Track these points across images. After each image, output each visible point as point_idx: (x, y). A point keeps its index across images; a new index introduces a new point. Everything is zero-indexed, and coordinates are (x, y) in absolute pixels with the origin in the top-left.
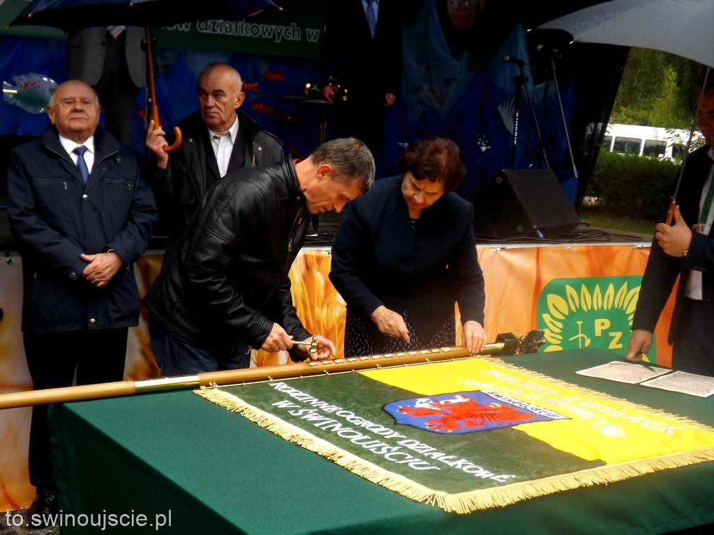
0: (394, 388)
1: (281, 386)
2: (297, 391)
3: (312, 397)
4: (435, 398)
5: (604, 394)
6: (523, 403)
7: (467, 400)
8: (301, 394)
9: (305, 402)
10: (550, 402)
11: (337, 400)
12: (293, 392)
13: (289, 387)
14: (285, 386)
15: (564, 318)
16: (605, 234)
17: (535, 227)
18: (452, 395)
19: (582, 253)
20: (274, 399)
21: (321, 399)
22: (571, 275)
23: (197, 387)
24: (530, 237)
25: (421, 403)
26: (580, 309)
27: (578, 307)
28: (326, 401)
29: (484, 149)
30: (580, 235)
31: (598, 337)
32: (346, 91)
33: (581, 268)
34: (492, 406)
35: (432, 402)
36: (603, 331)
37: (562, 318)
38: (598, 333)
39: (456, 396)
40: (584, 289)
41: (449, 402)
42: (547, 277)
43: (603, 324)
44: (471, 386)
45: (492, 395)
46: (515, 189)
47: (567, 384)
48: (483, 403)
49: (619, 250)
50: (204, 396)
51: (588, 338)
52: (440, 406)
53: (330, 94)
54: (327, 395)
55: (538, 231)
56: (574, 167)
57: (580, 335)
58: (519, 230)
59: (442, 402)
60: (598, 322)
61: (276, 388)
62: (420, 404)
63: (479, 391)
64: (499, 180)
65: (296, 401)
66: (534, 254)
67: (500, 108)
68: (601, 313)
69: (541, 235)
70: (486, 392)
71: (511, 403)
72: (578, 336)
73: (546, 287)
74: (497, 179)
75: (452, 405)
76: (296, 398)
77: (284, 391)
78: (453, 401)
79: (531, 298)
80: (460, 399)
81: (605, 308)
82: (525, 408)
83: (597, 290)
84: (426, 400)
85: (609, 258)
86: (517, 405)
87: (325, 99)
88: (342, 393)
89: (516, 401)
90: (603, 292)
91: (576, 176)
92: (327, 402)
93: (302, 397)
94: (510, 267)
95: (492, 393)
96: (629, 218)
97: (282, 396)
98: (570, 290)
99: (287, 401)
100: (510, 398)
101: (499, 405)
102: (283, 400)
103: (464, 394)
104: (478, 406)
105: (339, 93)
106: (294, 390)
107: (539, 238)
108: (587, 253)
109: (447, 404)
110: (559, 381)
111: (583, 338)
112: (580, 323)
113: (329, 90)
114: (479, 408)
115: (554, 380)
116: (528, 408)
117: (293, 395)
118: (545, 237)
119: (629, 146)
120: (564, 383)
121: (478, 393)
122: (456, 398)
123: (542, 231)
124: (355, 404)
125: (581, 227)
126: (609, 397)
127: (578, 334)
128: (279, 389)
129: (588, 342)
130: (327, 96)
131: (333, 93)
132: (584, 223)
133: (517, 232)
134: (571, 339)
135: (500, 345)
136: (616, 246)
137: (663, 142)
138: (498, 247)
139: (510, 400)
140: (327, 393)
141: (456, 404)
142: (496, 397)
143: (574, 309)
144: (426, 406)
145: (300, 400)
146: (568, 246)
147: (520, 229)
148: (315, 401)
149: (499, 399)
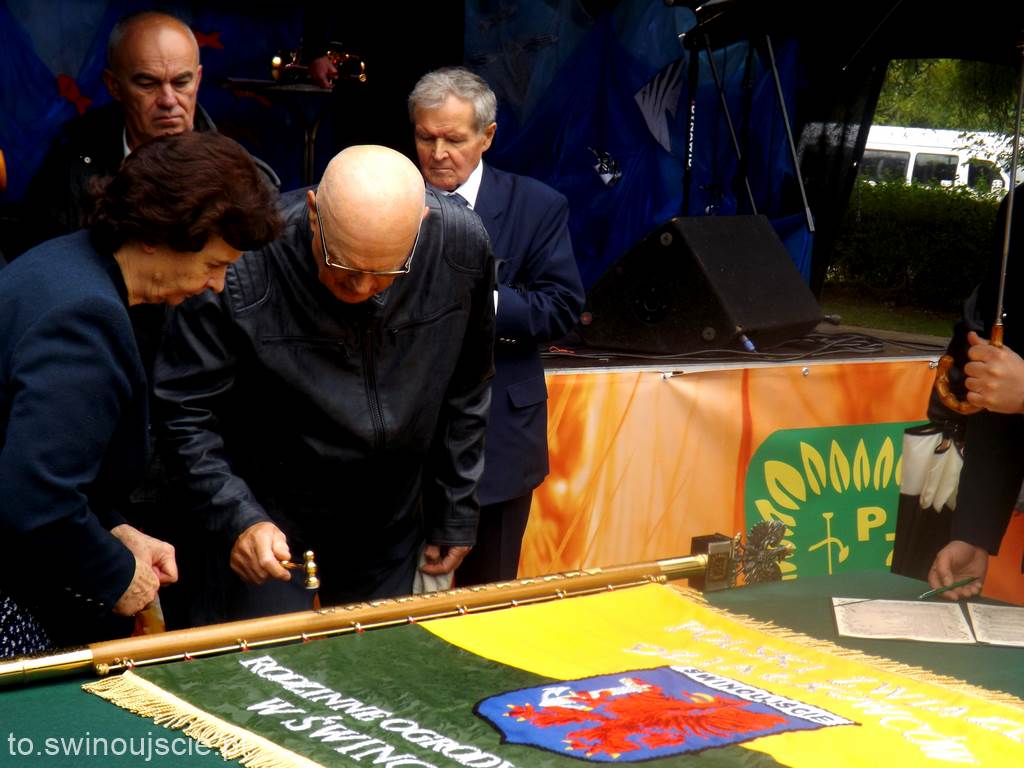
0: (495, 665)
1: (263, 666)
2: (297, 676)
3: (328, 690)
4: (580, 686)
5: (919, 670)
6: (758, 692)
7: (645, 688)
8: (306, 683)
9: (315, 700)
10: (811, 687)
11: (380, 695)
12: (289, 680)
13: (281, 668)
14: (273, 665)
15: (797, 508)
16: (872, 340)
17: (739, 329)
18: (612, 679)
19: (830, 377)
20: (251, 697)
21: (346, 694)
22: (809, 423)
23: (89, 672)
24: (727, 348)
25: (552, 696)
26: (828, 488)
27: (824, 485)
28: (356, 698)
29: (607, 178)
30: (824, 344)
31: (864, 542)
32: (362, 64)
33: (829, 407)
34: (696, 700)
35: (574, 695)
36: (872, 531)
37: (795, 507)
38: (863, 535)
39: (622, 681)
40: (835, 447)
41: (609, 694)
42: (765, 427)
43: (872, 517)
44: (650, 657)
45: (693, 676)
46: (697, 255)
47: (840, 648)
48: (678, 693)
49: (901, 372)
50: (104, 695)
51: (844, 546)
52: (590, 701)
53: (329, 70)
54: (358, 684)
55: (745, 338)
56: (808, 210)
57: (830, 540)
58: (706, 336)
59: (595, 694)
60: (863, 513)
61: (254, 670)
62: (552, 699)
63: (667, 667)
64: (666, 239)
65: (296, 700)
66: (739, 383)
67: (638, 98)
68: (869, 496)
69: (750, 345)
70: (682, 671)
71: (732, 692)
72: (824, 542)
73: (761, 447)
74: (663, 236)
75: (616, 699)
76: (296, 692)
77: (270, 678)
78: (615, 692)
79: (734, 468)
80: (629, 687)
81: (877, 487)
82: (764, 704)
83: (861, 450)
84: (562, 689)
85: (882, 387)
86: (745, 696)
87: (318, 82)
88: (389, 679)
89: (744, 687)
90: (873, 455)
91: (812, 228)
92: (361, 698)
93: (308, 690)
94: (691, 409)
95: (693, 671)
96: (893, 304)
97: (268, 690)
98: (808, 451)
99: (277, 700)
100: (730, 682)
101: (710, 698)
102: (270, 698)
103: (638, 676)
104: (668, 699)
105: (348, 70)
106: (291, 675)
107: (746, 350)
108: (841, 377)
109: (604, 697)
110: (825, 642)
111: (834, 545)
112: (828, 516)
113: (327, 65)
114: (670, 704)
115: (814, 641)
116: (769, 702)
117: (289, 686)
118: (757, 349)
119: (885, 166)
120: (835, 647)
121: (664, 671)
122: (621, 685)
123: (752, 335)
124: (417, 703)
125: (823, 328)
126: (929, 674)
127: (826, 537)
128: (261, 674)
129: (844, 553)
130: (323, 75)
131: (334, 70)
132: (827, 320)
133: (702, 339)
134: (812, 549)
135: (702, 559)
136: (896, 362)
137: (950, 157)
138: (668, 370)
139: (731, 686)
140: (356, 679)
141: (621, 696)
142: (701, 680)
143: (817, 490)
144: (563, 702)
145: (305, 696)
146: (805, 366)
147: (709, 333)
148: (334, 699)
149: (709, 683)
